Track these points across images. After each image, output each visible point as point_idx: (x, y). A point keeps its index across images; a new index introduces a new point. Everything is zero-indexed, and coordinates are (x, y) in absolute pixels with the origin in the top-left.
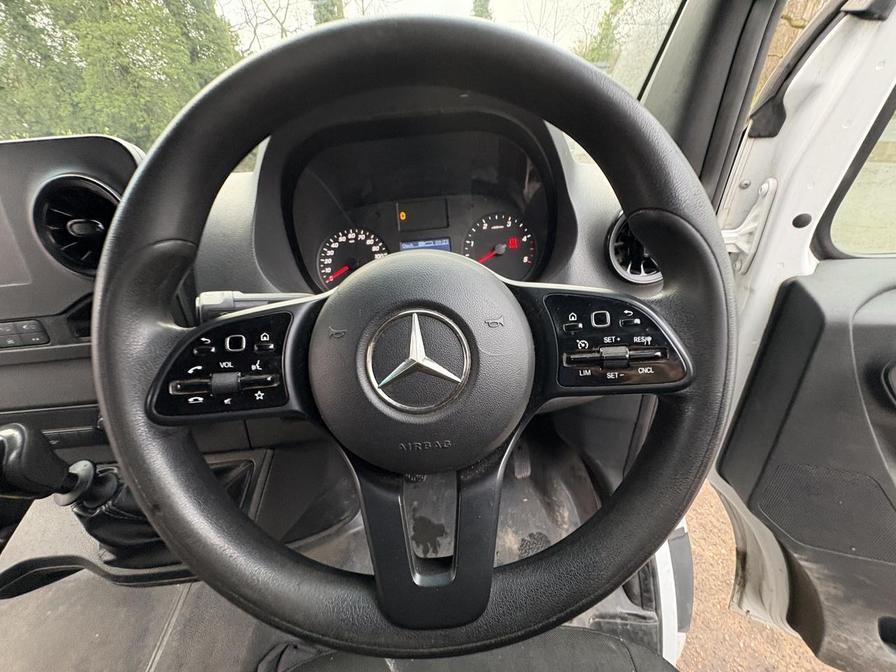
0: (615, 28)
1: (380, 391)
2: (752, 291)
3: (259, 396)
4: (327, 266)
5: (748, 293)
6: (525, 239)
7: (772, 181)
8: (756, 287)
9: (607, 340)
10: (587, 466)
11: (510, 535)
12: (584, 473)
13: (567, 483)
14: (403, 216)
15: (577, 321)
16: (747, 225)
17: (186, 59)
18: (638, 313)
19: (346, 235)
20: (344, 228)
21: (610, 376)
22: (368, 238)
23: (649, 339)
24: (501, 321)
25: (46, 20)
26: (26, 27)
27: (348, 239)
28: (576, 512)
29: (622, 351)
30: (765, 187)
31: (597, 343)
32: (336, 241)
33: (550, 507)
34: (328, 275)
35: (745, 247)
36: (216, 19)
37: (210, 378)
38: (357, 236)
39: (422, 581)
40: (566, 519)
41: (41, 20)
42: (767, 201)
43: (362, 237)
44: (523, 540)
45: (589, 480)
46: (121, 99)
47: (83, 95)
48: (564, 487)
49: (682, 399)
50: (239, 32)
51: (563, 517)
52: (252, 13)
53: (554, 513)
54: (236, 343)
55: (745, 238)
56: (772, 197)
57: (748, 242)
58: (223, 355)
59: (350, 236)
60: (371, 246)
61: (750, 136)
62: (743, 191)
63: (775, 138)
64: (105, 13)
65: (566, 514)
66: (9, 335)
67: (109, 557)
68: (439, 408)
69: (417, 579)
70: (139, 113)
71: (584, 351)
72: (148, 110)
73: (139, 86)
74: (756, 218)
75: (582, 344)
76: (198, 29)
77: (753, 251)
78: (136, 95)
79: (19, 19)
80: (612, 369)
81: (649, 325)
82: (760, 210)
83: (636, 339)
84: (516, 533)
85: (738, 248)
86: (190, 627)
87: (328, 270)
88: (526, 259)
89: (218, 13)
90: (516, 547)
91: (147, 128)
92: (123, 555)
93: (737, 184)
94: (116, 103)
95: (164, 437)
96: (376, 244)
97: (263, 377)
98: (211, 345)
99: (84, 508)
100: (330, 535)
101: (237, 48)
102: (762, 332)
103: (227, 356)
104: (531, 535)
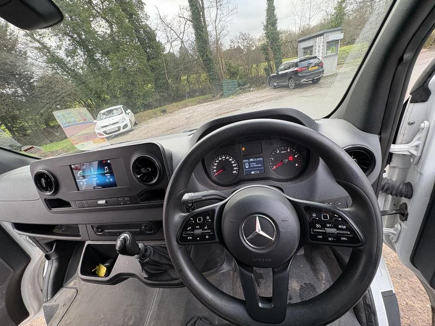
0: (344, 8)
1: (247, 241)
2: (421, 174)
3: (207, 237)
4: (215, 169)
5: (419, 174)
6: (296, 156)
7: (426, 123)
8: (423, 172)
9: (328, 225)
10: (334, 253)
11: (295, 283)
12: (333, 257)
13: (323, 260)
14: (244, 149)
15: (316, 217)
16: (414, 142)
17: (145, 61)
18: (340, 216)
19: (222, 157)
20: (221, 155)
21: (330, 239)
22: (230, 158)
23: (345, 227)
24: (287, 219)
25: (99, 55)
26: (93, 59)
27: (222, 159)
28: (329, 275)
29: (334, 231)
30: (422, 125)
31: (324, 226)
32: (218, 160)
33: (315, 271)
34: (215, 172)
35: (414, 153)
36: (156, 42)
37: (194, 231)
38: (226, 158)
39: (261, 305)
40: (324, 278)
41: (98, 56)
42: (424, 132)
43: (228, 158)
44: (301, 285)
45: (335, 259)
46: (123, 80)
47: (111, 81)
48: (322, 262)
49: (360, 251)
50: (165, 46)
51: (322, 277)
52: (170, 38)
53: (317, 275)
54: (200, 220)
55: (414, 148)
56: (427, 131)
57: (416, 150)
58: (197, 224)
59: (223, 158)
60: (231, 161)
61: (411, 102)
62: (410, 126)
63: (426, 102)
64: (118, 49)
65: (324, 275)
66: (121, 201)
67: (146, 276)
68: (266, 248)
69: (260, 305)
70: (129, 85)
71: (319, 228)
72: (132, 84)
73: (130, 74)
74: (419, 139)
75: (318, 226)
76: (150, 48)
77: (419, 154)
78: (128, 78)
79: (92, 57)
80: (330, 237)
81: (345, 221)
82: (421, 135)
83: (340, 226)
84: (298, 282)
85: (410, 153)
86: (161, 303)
87: (215, 171)
88: (297, 165)
89: (157, 40)
90: (298, 288)
91: (132, 90)
92: (151, 276)
93: (407, 123)
94: (122, 82)
95: (180, 248)
96: (233, 160)
97: (208, 231)
98: (193, 220)
99: (141, 259)
100: (212, 273)
101: (164, 53)
102: (430, 194)
103: (198, 224)
104: (305, 284)
